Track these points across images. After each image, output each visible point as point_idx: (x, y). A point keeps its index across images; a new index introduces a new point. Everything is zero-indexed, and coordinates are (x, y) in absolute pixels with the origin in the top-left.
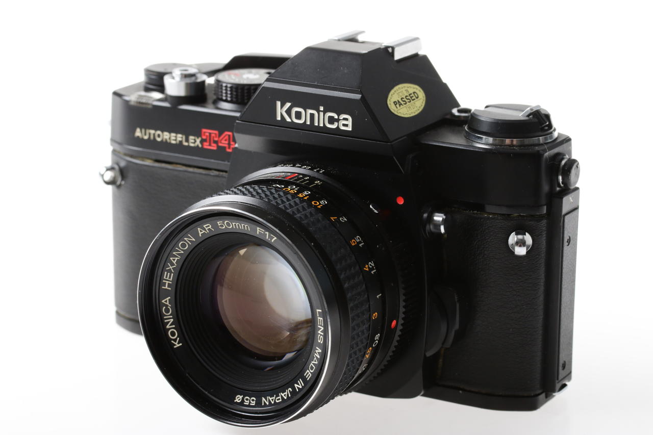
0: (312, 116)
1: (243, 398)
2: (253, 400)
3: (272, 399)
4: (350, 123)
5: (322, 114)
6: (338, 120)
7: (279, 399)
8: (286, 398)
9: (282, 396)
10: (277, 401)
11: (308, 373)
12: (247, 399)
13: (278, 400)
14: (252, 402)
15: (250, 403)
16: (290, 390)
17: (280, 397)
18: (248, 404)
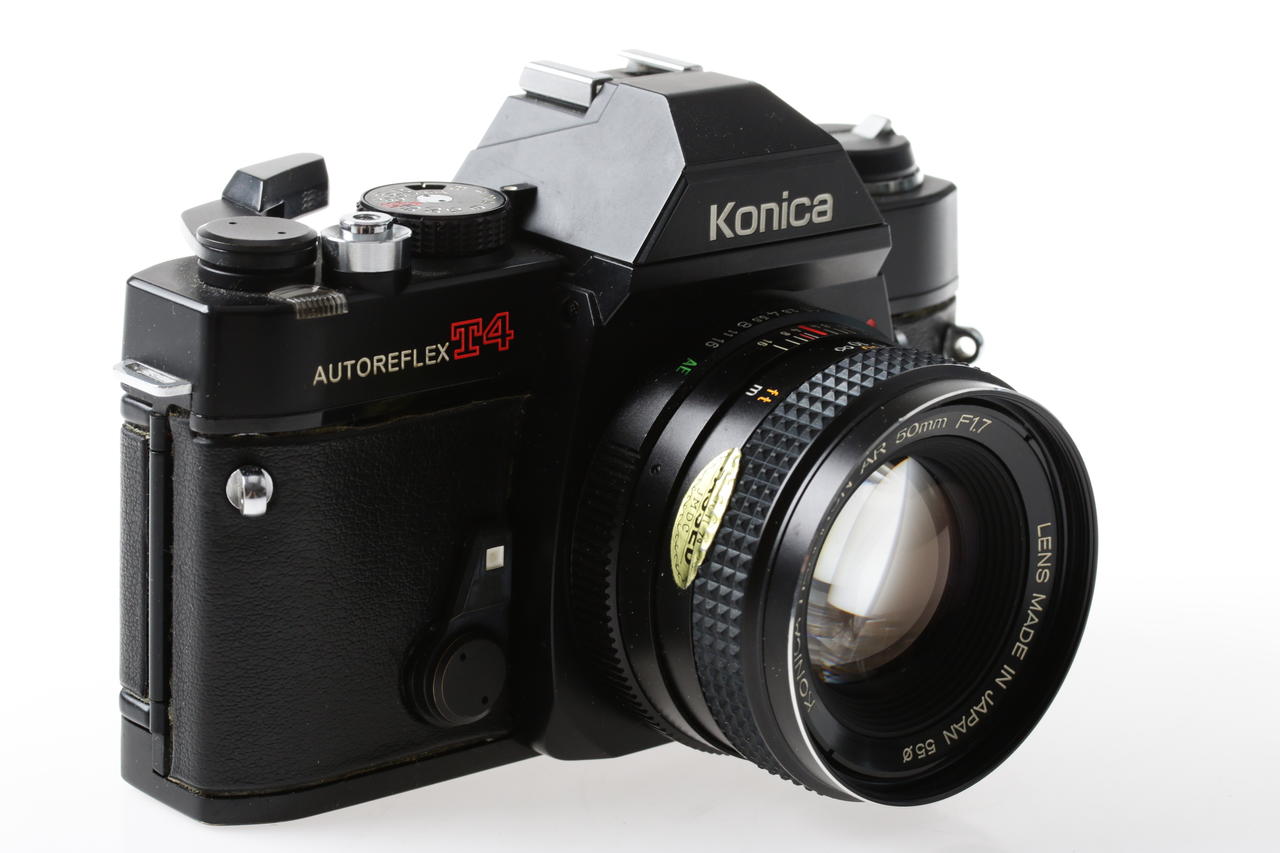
0: (770, 212)
1: (913, 750)
2: (930, 745)
3: (961, 726)
4: (828, 207)
5: (785, 205)
6: (810, 209)
7: (974, 719)
8: (985, 711)
9: (975, 711)
10: (971, 725)
11: (1019, 647)
12: (920, 749)
13: (971, 722)
14: (929, 749)
15: (927, 751)
16: (989, 695)
17: (974, 715)
18: (924, 755)
